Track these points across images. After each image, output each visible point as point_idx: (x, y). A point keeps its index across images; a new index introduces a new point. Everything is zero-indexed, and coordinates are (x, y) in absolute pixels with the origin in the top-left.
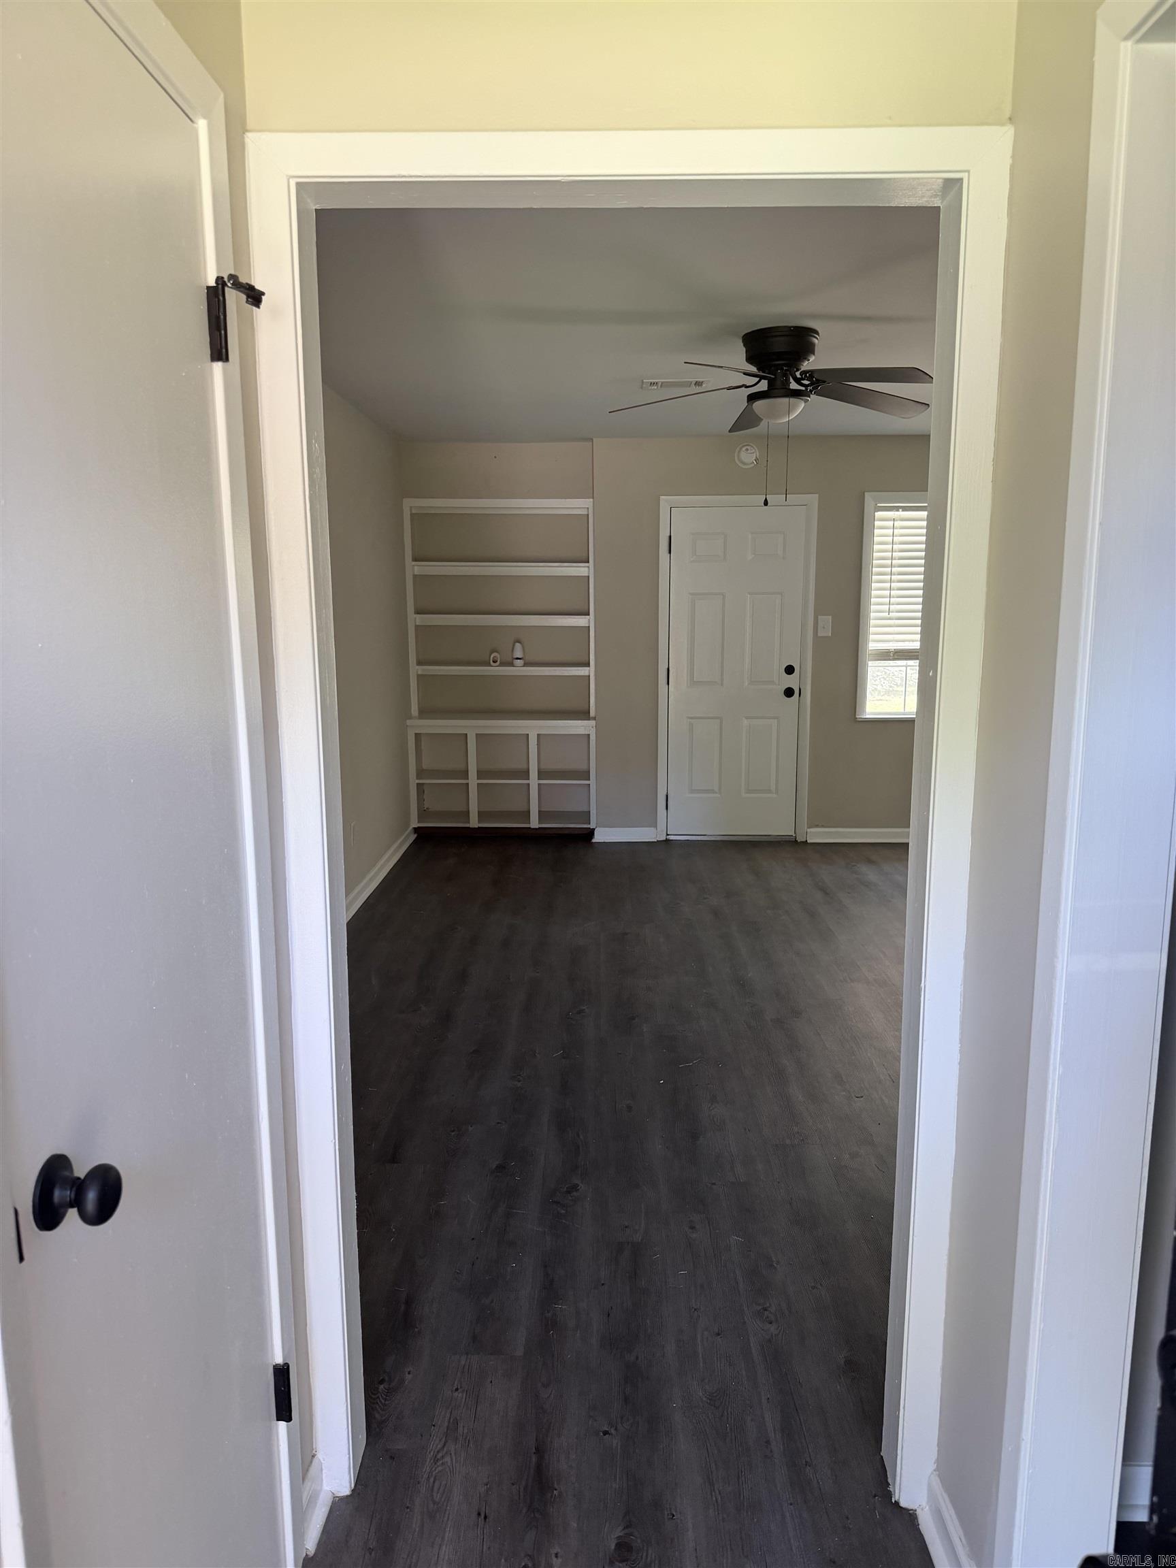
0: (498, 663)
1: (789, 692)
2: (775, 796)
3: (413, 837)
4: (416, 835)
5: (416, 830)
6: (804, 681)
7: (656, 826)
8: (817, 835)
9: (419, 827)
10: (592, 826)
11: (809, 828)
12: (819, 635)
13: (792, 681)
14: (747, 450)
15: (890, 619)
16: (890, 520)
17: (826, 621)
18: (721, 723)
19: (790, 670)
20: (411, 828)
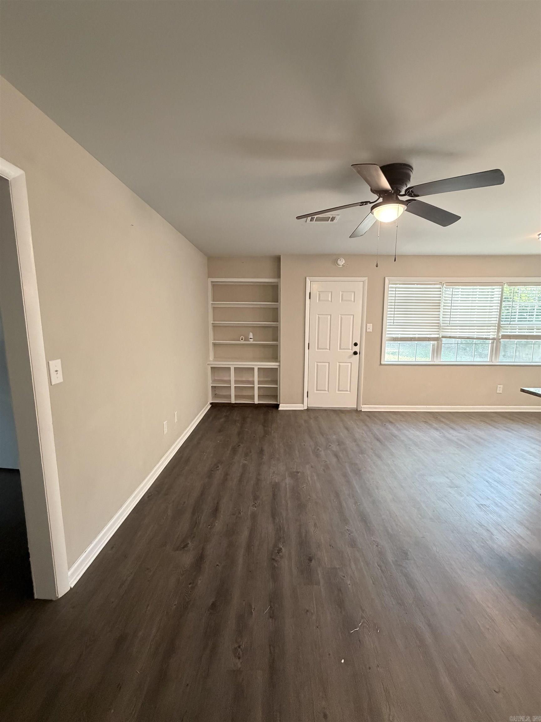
0: (243, 340)
1: (355, 353)
2: (349, 392)
3: (210, 406)
4: (211, 405)
5: (211, 404)
6: (362, 348)
7: (303, 404)
8: (365, 408)
9: (212, 403)
10: (278, 403)
11: (362, 405)
12: (367, 331)
13: (357, 349)
14: (340, 260)
15: (394, 325)
16: (394, 288)
17: (370, 326)
18: (329, 364)
19: (356, 344)
20: (209, 403)
